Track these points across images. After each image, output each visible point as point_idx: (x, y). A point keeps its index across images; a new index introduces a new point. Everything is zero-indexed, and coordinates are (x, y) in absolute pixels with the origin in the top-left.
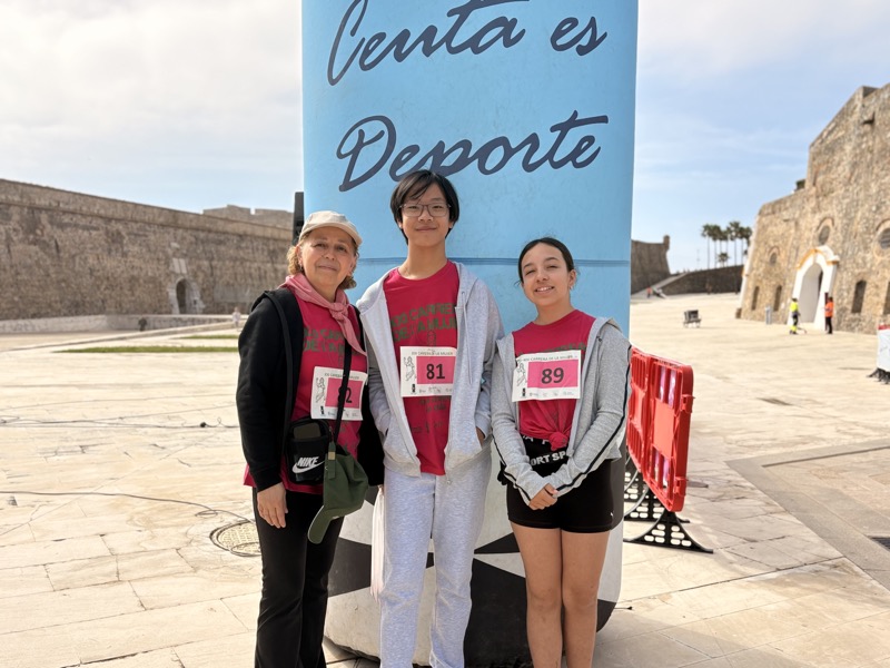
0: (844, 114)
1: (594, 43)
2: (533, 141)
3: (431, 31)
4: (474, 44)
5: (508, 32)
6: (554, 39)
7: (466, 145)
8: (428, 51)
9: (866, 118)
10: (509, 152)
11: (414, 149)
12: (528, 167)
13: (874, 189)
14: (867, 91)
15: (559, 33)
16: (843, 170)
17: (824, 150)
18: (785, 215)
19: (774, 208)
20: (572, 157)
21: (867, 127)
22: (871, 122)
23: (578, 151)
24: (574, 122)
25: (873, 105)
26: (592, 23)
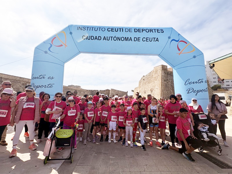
0: (142, 78)
1: (53, 78)
2: (46, 86)
3: (37, 77)
4: (41, 78)
5: (44, 77)
6: (48, 78)
7: (39, 86)
8: (37, 79)
10: (43, 86)
11: (35, 86)
12: (45, 87)
14: (144, 76)
15: (49, 78)
16: (142, 85)
17: (140, 82)
18: (137, 89)
19: (136, 88)
20: (50, 87)
21: (144, 80)
23: (50, 86)
24: (50, 84)
25: (144, 77)
26: (53, 77)
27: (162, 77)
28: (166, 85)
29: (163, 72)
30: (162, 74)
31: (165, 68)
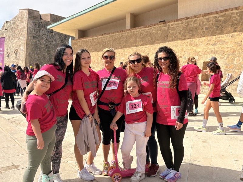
0: (4, 26)
9: (6, 28)
13: (7, 45)
14: (7, 22)
21: (6, 30)
22: (7, 29)
25: (7, 26)
27: (29, 30)
28: (37, 44)
29: (31, 22)
30: (29, 26)
31: (34, 15)
